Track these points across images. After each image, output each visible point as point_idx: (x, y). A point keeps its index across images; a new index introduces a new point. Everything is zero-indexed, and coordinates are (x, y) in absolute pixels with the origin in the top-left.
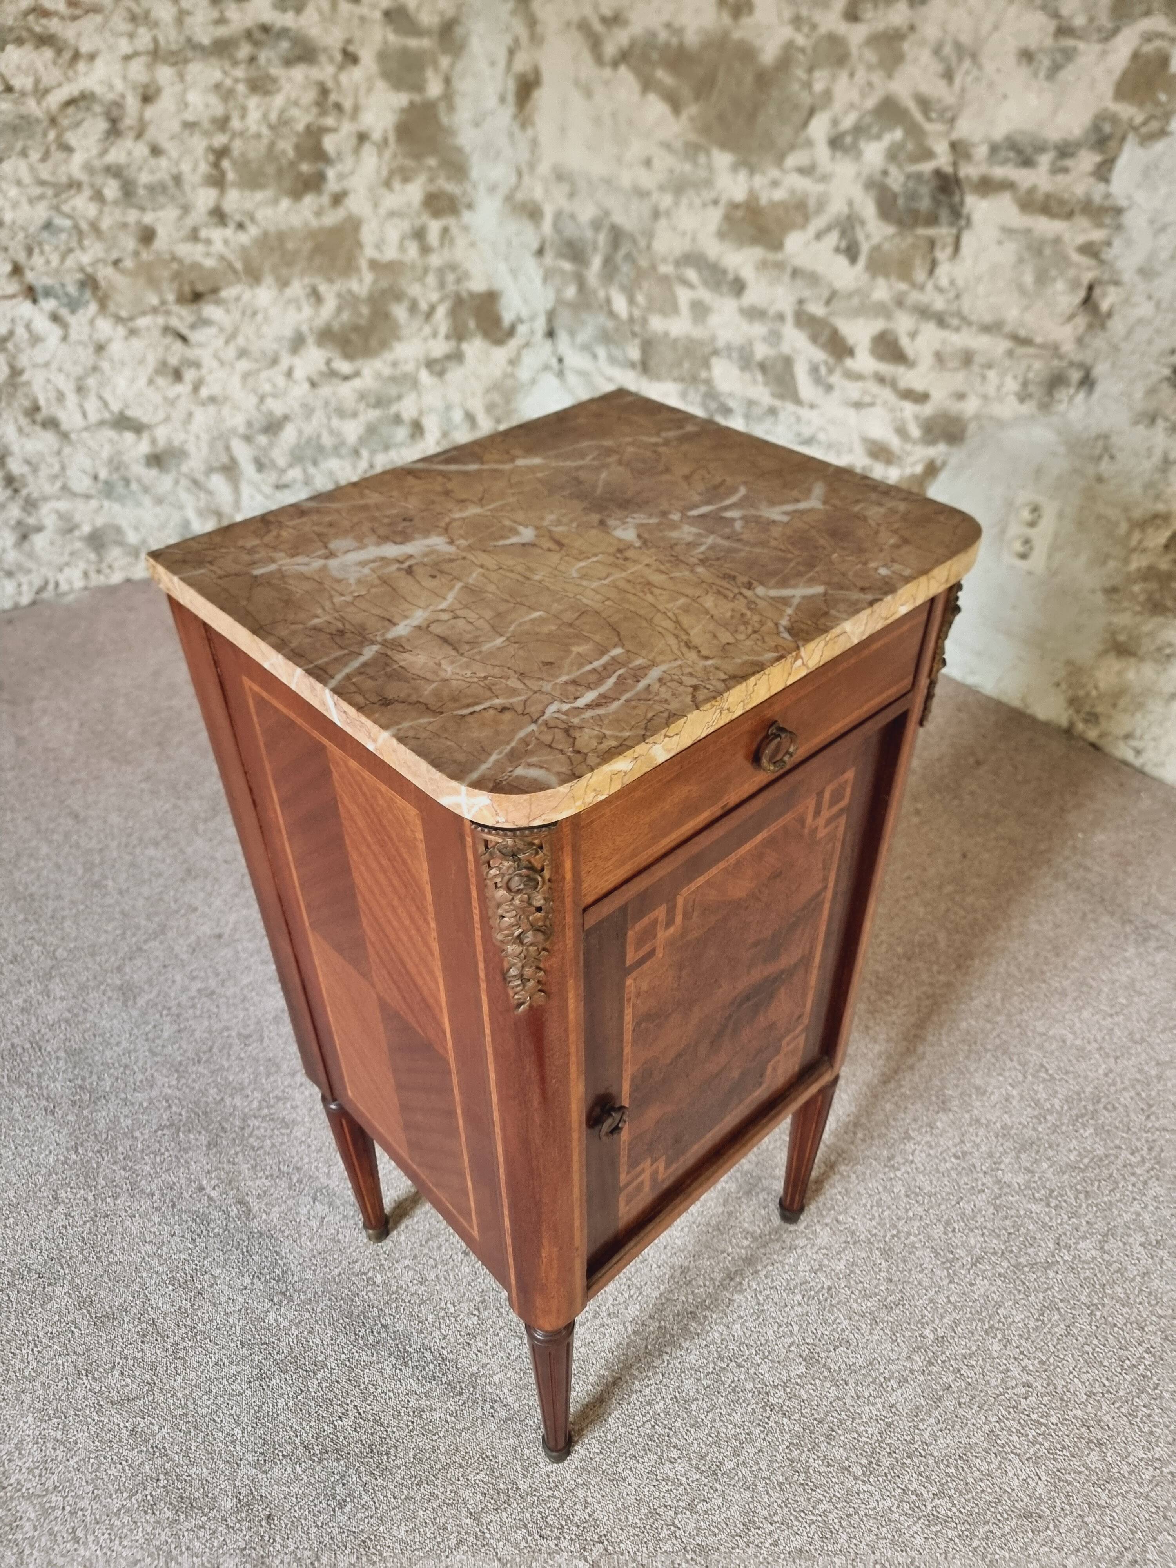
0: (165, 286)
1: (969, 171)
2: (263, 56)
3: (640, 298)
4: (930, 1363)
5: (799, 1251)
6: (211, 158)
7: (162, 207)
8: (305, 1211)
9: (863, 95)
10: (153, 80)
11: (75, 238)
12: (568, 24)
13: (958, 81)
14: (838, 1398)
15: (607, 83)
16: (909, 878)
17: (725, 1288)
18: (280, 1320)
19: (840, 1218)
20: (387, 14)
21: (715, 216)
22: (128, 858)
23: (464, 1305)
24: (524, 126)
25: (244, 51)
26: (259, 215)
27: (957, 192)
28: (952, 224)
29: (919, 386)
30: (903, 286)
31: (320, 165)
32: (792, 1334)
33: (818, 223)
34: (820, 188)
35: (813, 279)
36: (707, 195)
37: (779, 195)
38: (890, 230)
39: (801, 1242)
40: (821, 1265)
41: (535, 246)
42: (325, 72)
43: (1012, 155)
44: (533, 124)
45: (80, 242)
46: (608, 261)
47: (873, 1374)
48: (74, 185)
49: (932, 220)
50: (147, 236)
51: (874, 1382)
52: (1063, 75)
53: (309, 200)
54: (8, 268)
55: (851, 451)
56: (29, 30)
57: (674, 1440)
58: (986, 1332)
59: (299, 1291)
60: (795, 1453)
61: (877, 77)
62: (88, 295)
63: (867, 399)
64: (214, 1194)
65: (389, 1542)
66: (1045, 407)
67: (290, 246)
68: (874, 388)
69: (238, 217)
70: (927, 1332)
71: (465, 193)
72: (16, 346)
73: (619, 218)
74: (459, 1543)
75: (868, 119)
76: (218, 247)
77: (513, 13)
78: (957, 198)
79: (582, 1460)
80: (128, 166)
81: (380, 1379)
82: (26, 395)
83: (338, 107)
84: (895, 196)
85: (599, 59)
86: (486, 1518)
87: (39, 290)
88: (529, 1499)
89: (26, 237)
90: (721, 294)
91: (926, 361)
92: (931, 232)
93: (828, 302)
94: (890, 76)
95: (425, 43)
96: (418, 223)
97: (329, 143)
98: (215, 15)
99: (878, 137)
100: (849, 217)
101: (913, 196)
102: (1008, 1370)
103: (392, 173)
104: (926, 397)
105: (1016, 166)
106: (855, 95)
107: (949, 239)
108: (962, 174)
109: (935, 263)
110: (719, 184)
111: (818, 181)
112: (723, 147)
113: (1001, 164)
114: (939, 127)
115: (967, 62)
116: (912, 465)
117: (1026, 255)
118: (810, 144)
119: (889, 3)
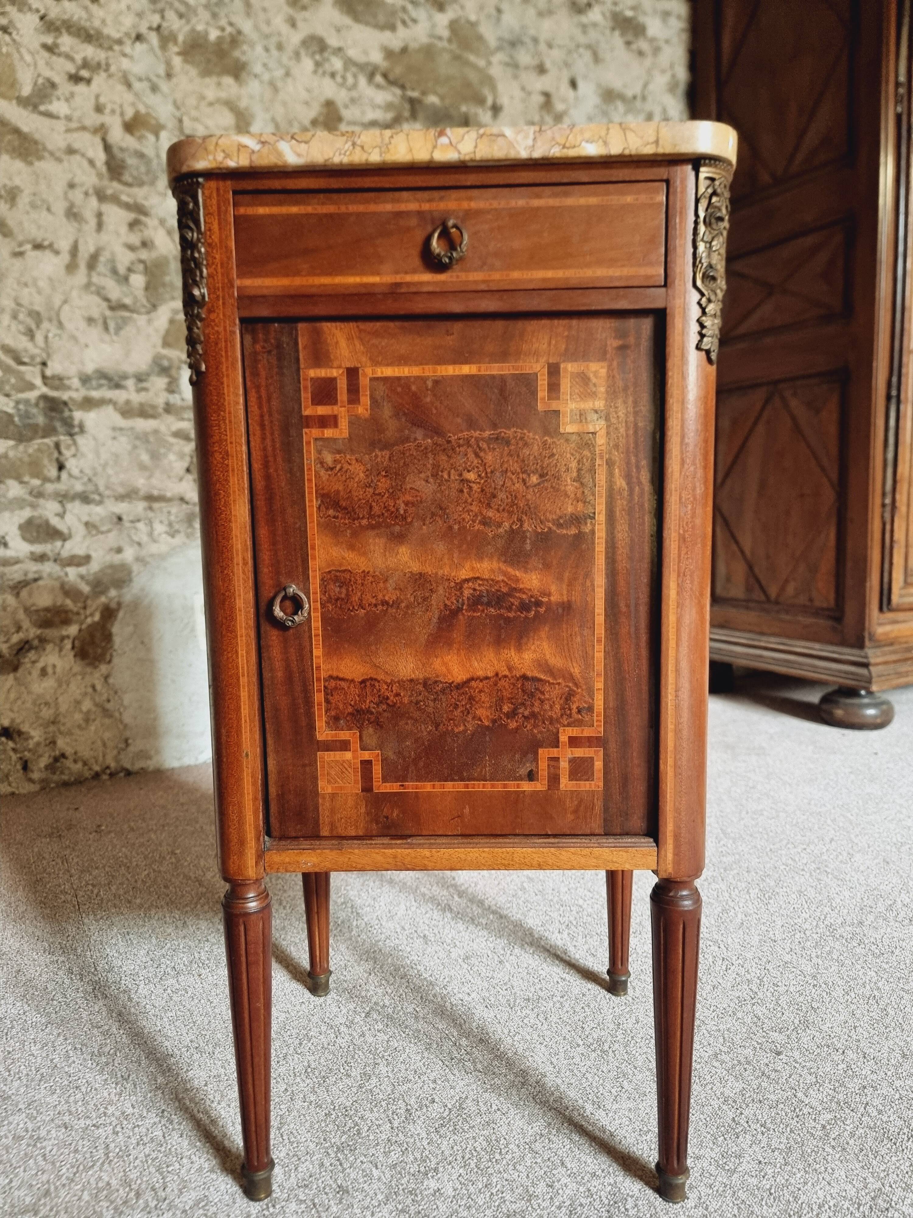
1: (71, 395)
13: (39, 337)
27: (65, 409)
28: (66, 432)
29: (80, 551)
30: (36, 482)
38: (11, 443)
43: (103, 382)
49: (50, 431)
52: (126, 331)
78: (67, 414)
84: (10, 416)
91: (79, 531)
92: (53, 439)
101: (27, 415)
104: (87, 559)
105: (110, 388)
107: (71, 442)
108: (65, 397)
109: (60, 461)
113: (96, 389)
114: (32, 368)
115: (46, 324)
116: (91, 615)
117: (138, 443)
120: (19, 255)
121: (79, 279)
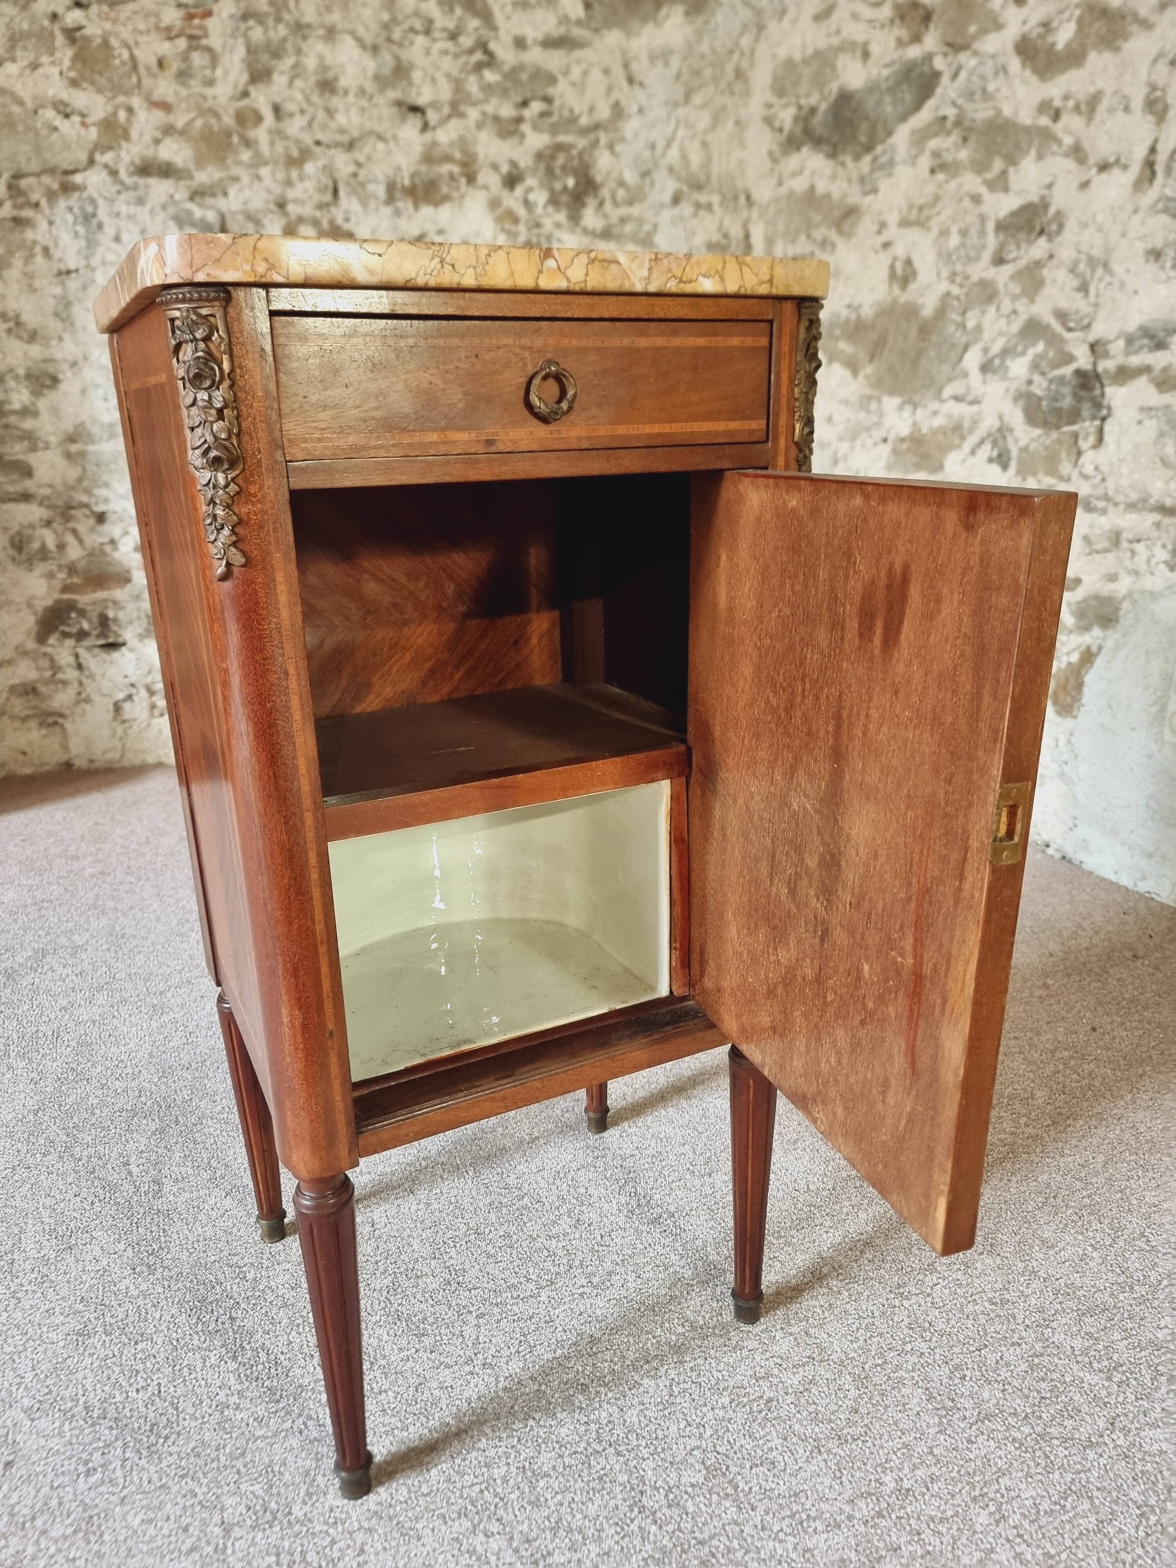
1: (1106, 365)
4: (880, 1515)
8: (213, 1202)
9: (1009, 324)
13: (1092, 290)
14: (736, 1523)
17: (636, 1369)
18: (132, 1288)
19: (812, 1331)
21: (886, 448)
30: (1052, 482)
32: (701, 1436)
33: (973, 439)
34: (975, 408)
36: (878, 435)
37: (937, 422)
38: (1038, 432)
39: (752, 1344)
43: (1146, 341)
47: (795, 1507)
51: (792, 1516)
57: (501, 1512)
58: (974, 1499)
59: (164, 1268)
61: (1021, 305)
64: (135, 1170)
65: (117, 1525)
70: (887, 1479)
78: (1097, 392)
81: (199, 1366)
84: (1040, 399)
86: (237, 1532)
91: (1075, 546)
94: (1032, 302)
99: (1023, 353)
100: (1000, 430)
101: (1056, 398)
102: (992, 1550)
104: (1077, 582)
105: (1151, 350)
106: (1003, 322)
107: (1092, 430)
108: (1100, 369)
109: (1079, 453)
110: (887, 424)
111: (972, 403)
112: (891, 392)
113: (1136, 353)
114: (1078, 334)
115: (1100, 272)
116: (1068, 654)
117: (1166, 428)
118: (966, 375)
119: (1030, 243)
120: (1085, 185)
121: (1152, 194)
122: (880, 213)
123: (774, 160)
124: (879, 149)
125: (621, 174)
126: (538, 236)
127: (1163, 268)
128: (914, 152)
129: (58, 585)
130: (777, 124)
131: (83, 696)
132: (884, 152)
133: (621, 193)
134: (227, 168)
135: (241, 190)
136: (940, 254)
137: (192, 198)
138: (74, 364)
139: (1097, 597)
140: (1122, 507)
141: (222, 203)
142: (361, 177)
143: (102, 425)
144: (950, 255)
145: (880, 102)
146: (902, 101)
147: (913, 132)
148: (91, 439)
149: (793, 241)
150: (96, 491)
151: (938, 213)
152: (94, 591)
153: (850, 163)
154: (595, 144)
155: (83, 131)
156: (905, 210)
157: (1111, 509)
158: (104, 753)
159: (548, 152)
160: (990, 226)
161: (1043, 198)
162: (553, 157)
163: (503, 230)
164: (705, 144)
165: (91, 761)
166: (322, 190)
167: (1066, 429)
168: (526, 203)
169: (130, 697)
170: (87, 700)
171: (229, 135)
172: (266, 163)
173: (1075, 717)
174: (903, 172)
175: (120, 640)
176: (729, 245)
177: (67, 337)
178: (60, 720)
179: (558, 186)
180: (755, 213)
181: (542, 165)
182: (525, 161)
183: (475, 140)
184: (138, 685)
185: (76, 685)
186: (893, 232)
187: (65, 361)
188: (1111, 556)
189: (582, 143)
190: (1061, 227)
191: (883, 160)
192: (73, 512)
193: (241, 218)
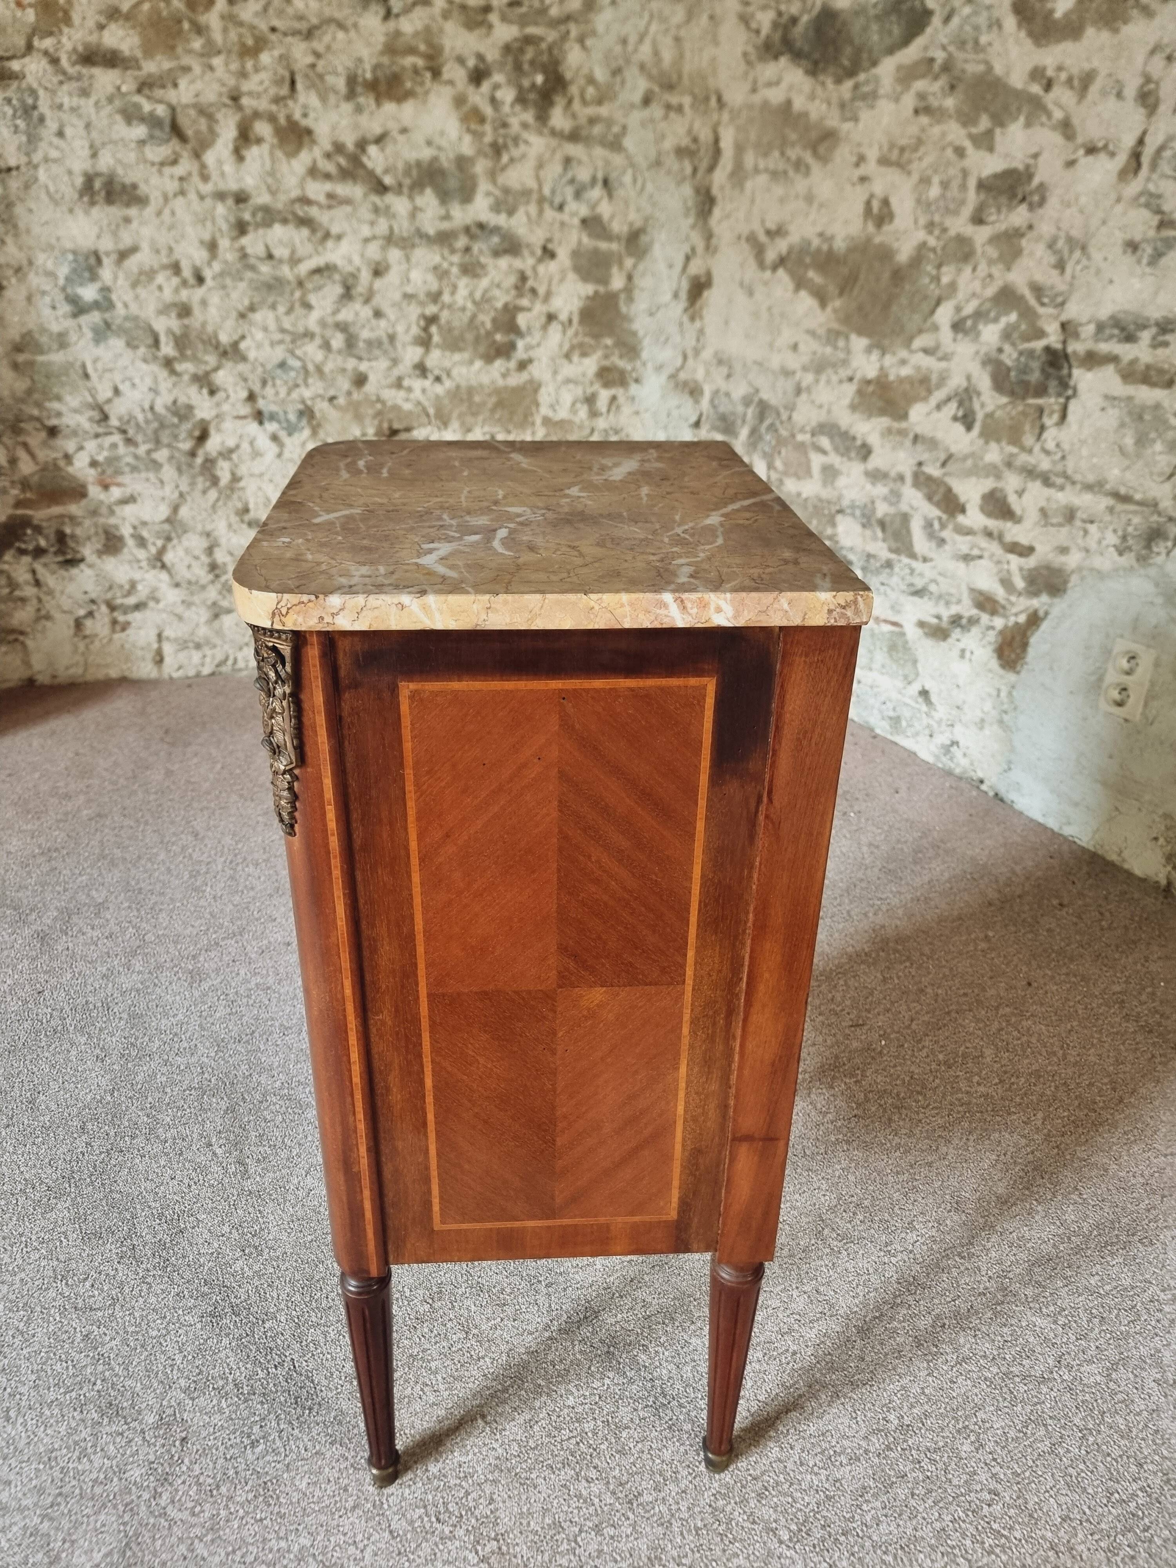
0: (368, 421)
1: (1076, 347)
2: (476, 248)
3: (778, 464)
4: (889, 1448)
5: (770, 1311)
6: (422, 323)
7: (376, 359)
9: (984, 286)
10: (385, 260)
11: (302, 376)
12: (739, 238)
13: (1069, 270)
15: (766, 283)
16: (965, 995)
18: (246, 1269)
20: (584, 221)
21: (850, 389)
22: (229, 872)
23: (421, 1292)
24: (692, 319)
25: (462, 242)
26: (455, 372)
27: (1066, 365)
28: (1059, 395)
29: (1024, 541)
30: (1014, 450)
31: (512, 336)
33: (939, 395)
34: (943, 365)
35: (932, 443)
36: (844, 373)
37: (905, 371)
38: (1004, 400)
40: (791, 1330)
41: (694, 419)
42: (526, 263)
43: (1116, 332)
44: (701, 318)
45: (305, 381)
46: (754, 432)
47: (824, 1445)
48: (309, 335)
49: (1041, 391)
50: (360, 380)
51: (822, 1453)
52: (1164, 261)
53: (499, 364)
54: (244, 394)
55: (959, 602)
56: (294, 214)
57: (596, 1461)
58: (959, 1431)
59: (269, 1248)
60: (721, 1503)
61: (996, 271)
62: (304, 422)
63: (976, 552)
64: (219, 1151)
65: (289, 1489)
66: (1142, 559)
67: (477, 399)
68: (983, 542)
69: (437, 372)
70: (892, 1417)
71: (633, 370)
72: (239, 457)
73: (765, 395)
74: (354, 1508)
75: (988, 305)
76: (417, 394)
77: (693, 227)
78: (1065, 371)
79: (498, 1458)
80: (354, 323)
82: (240, 499)
83: (533, 291)
84: (1009, 370)
85: (761, 265)
87: (266, 415)
88: (436, 1482)
89: (264, 372)
90: (850, 459)
91: (1032, 516)
92: (1040, 401)
93: (944, 464)
94: (1009, 269)
95: (614, 246)
96: (589, 391)
97: (522, 320)
98: (443, 212)
99: (996, 320)
100: (967, 390)
101: (1024, 370)
102: (975, 1474)
103: (572, 348)
104: (1031, 550)
105: (1120, 341)
106: (977, 285)
107: (1056, 407)
108: (1070, 350)
109: (1043, 428)
110: (855, 364)
111: (941, 359)
112: (860, 333)
113: (1106, 340)
114: (1050, 310)
115: (1077, 254)
116: (1016, 615)
117: (1127, 420)
118: (936, 328)
119: (1011, 208)
120: (1071, 164)
121: (1135, 186)
122: (859, 145)
123: (749, 63)
124: (862, 77)
125: (591, 70)
126: (505, 136)
127: (1139, 262)
128: (899, 89)
129: (11, 501)
130: (754, 25)
131: (43, 612)
132: (867, 82)
133: (591, 91)
134: (178, 58)
135: (192, 82)
136: (918, 201)
137: (139, 91)
138: (18, 270)
139: (1048, 568)
140: (1078, 486)
141: (171, 95)
142: (320, 68)
143: (51, 334)
144: (929, 205)
145: (865, 29)
146: (890, 33)
147: (899, 68)
148: (39, 349)
149: (766, 155)
150: (48, 404)
151: (920, 159)
152: (49, 507)
153: (830, 85)
154: (565, 36)
155: (19, 14)
156: (885, 148)
157: (1068, 487)
158: (67, 668)
159: (516, 45)
160: (972, 183)
161: (1028, 167)
162: (521, 51)
163: (468, 130)
164: (677, 40)
165: (54, 677)
166: (279, 82)
167: (1031, 401)
168: (493, 101)
169: (90, 614)
170: (48, 617)
171: (179, 22)
172: (219, 52)
173: (1018, 673)
174: (885, 106)
175: (79, 556)
176: (698, 150)
177: (9, 240)
178: (21, 638)
179: (526, 83)
180: (726, 116)
181: (510, 59)
182: (492, 55)
183: (441, 31)
184: (99, 601)
185: (35, 602)
186: (871, 167)
187: (8, 265)
188: (1065, 530)
189: (551, 36)
190: (1042, 202)
191: (866, 89)
192: (22, 425)
193: (192, 112)
